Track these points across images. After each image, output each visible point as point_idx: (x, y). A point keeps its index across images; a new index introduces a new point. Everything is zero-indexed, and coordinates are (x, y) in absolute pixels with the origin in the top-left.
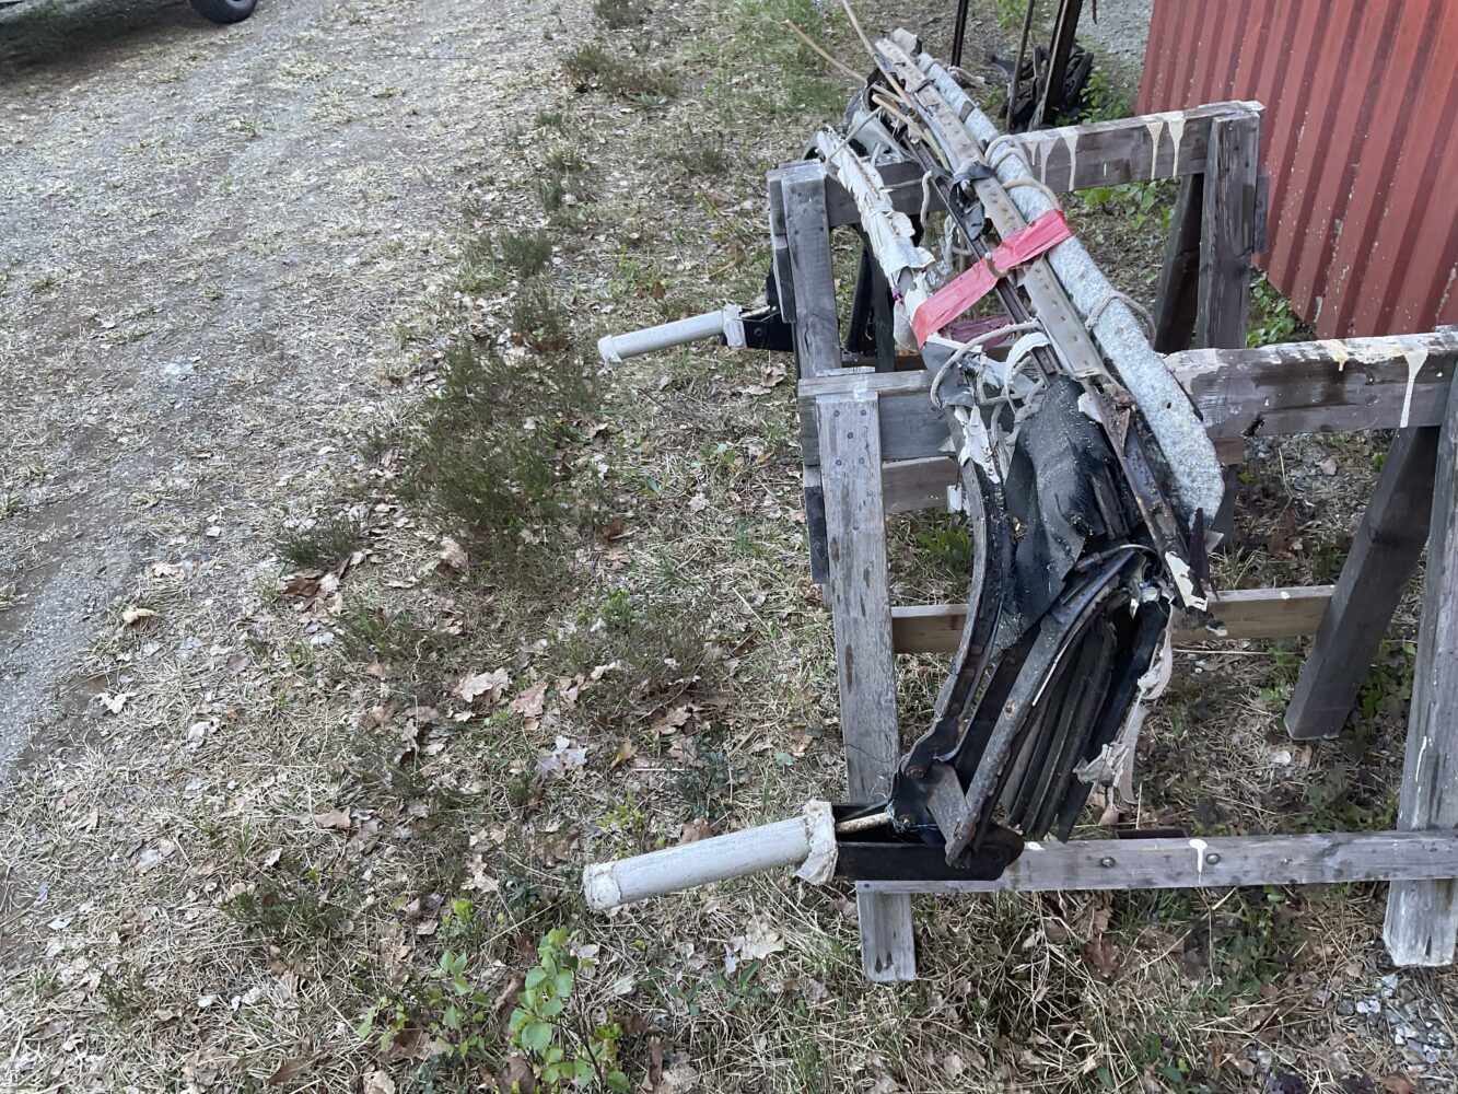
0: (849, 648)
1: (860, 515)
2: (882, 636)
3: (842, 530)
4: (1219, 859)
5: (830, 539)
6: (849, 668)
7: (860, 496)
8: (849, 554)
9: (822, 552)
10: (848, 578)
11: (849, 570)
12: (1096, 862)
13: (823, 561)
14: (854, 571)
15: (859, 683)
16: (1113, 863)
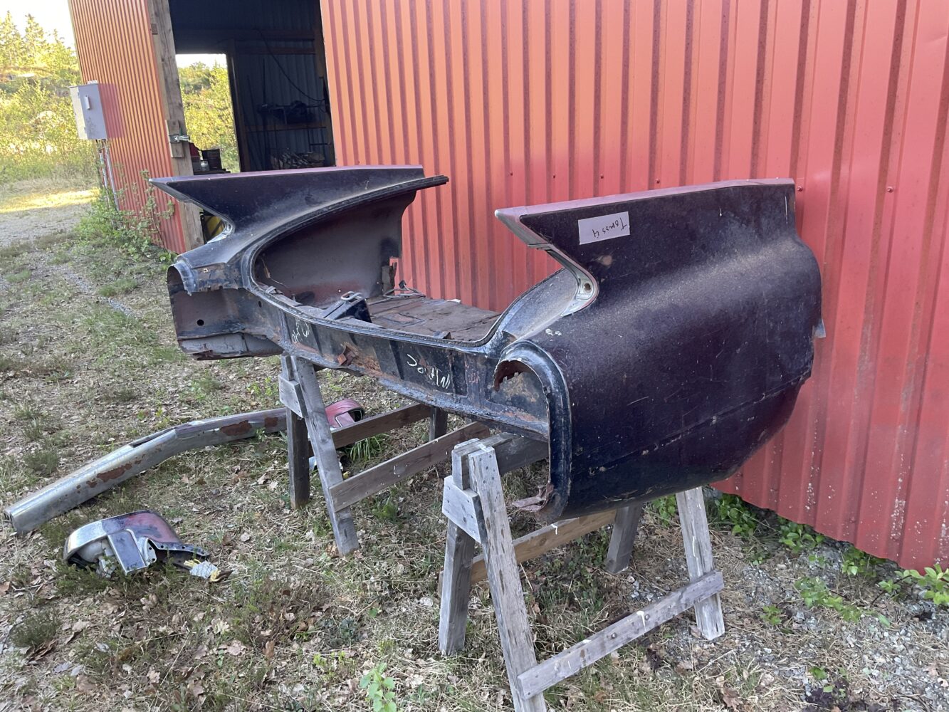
0: (500, 571)
1: (495, 504)
2: (512, 560)
3: (490, 514)
4: (649, 617)
5: (485, 519)
6: (502, 582)
7: (495, 495)
8: (494, 524)
9: (483, 527)
10: (495, 536)
11: (495, 531)
12: (610, 637)
13: (484, 531)
14: (497, 532)
15: (507, 587)
16: (616, 635)
